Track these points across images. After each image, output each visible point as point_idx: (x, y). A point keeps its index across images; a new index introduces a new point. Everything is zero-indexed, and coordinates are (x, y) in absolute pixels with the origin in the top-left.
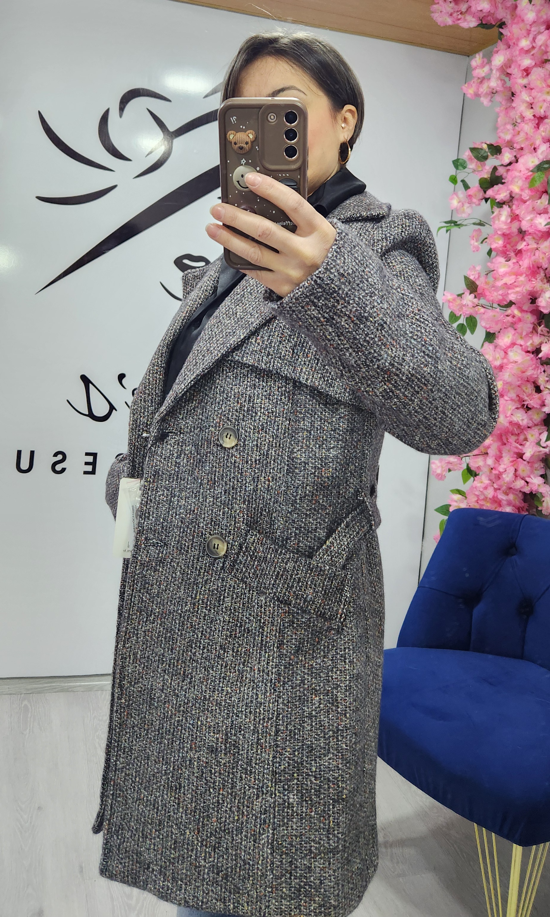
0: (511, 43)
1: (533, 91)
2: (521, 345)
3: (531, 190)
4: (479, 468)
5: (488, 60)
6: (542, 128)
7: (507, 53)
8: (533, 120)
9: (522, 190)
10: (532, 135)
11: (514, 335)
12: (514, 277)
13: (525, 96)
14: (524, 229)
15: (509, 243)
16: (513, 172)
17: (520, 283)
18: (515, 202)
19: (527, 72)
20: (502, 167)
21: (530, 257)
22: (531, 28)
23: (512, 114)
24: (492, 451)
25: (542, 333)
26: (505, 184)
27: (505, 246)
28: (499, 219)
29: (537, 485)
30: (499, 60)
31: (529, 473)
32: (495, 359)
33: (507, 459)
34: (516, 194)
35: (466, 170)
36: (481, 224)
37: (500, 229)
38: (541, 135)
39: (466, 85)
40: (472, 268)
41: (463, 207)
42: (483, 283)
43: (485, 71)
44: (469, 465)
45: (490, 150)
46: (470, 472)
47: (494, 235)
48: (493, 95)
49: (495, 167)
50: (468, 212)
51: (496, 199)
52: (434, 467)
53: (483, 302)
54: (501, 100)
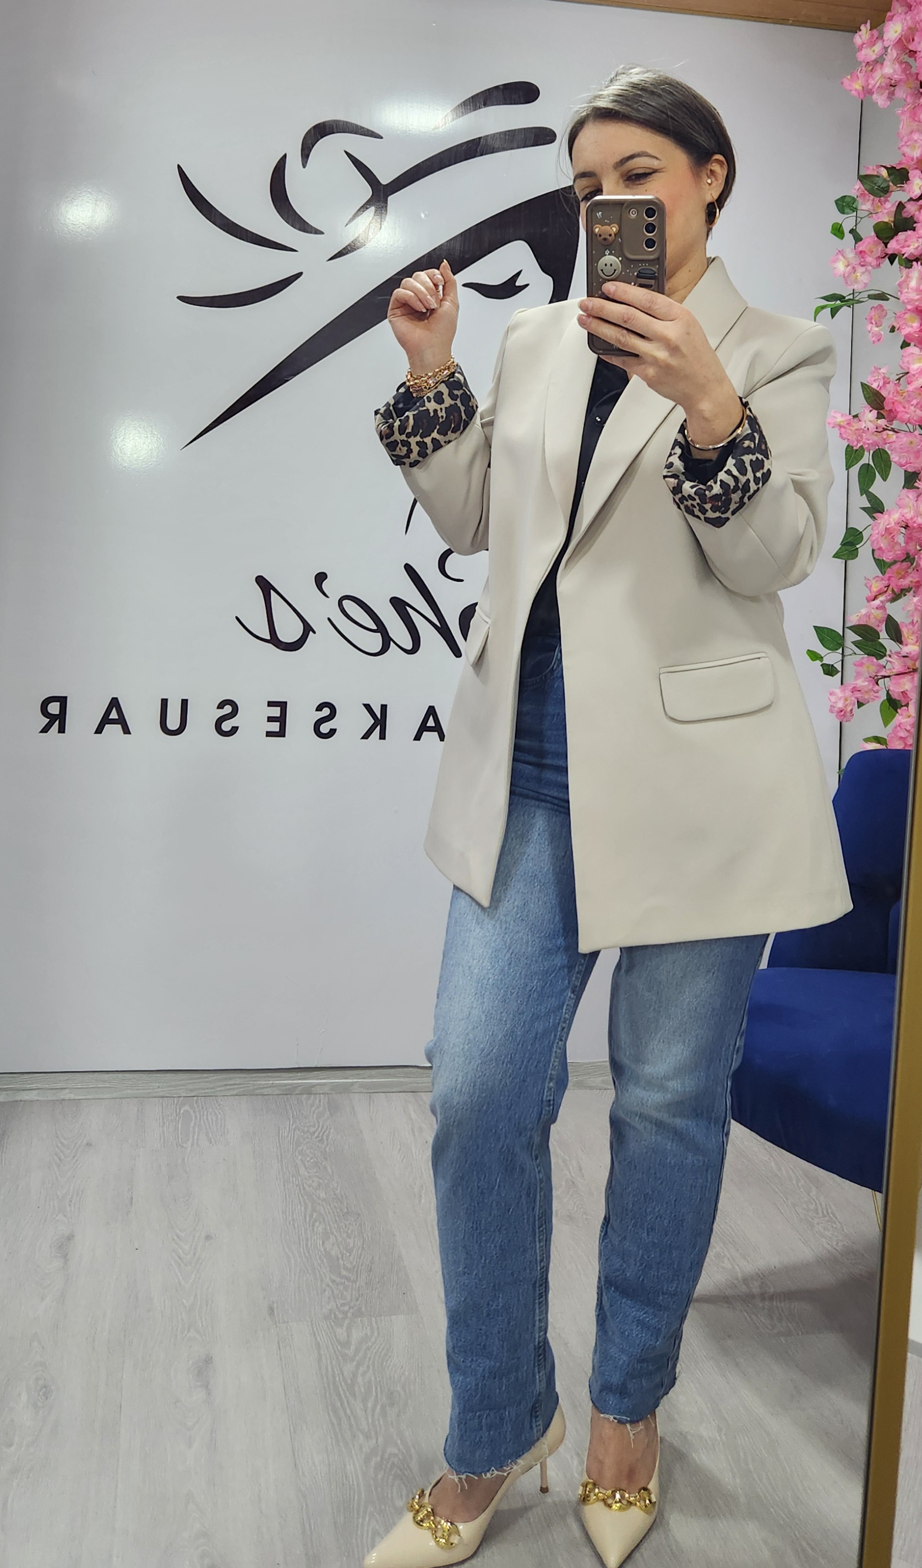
4: (901, 695)
5: (879, 32)
7: (908, 18)
20: (912, 202)
26: (916, 230)
28: (908, 285)
30: (895, 30)
35: (856, 213)
36: (881, 297)
37: (911, 302)
39: (849, 77)
40: (873, 369)
41: (854, 273)
42: (891, 393)
43: (876, 52)
44: (890, 692)
45: (892, 177)
46: (893, 704)
47: (905, 313)
48: (893, 89)
49: (900, 203)
50: (863, 280)
51: (903, 255)
52: (833, 699)
53: (895, 425)
54: (904, 97)
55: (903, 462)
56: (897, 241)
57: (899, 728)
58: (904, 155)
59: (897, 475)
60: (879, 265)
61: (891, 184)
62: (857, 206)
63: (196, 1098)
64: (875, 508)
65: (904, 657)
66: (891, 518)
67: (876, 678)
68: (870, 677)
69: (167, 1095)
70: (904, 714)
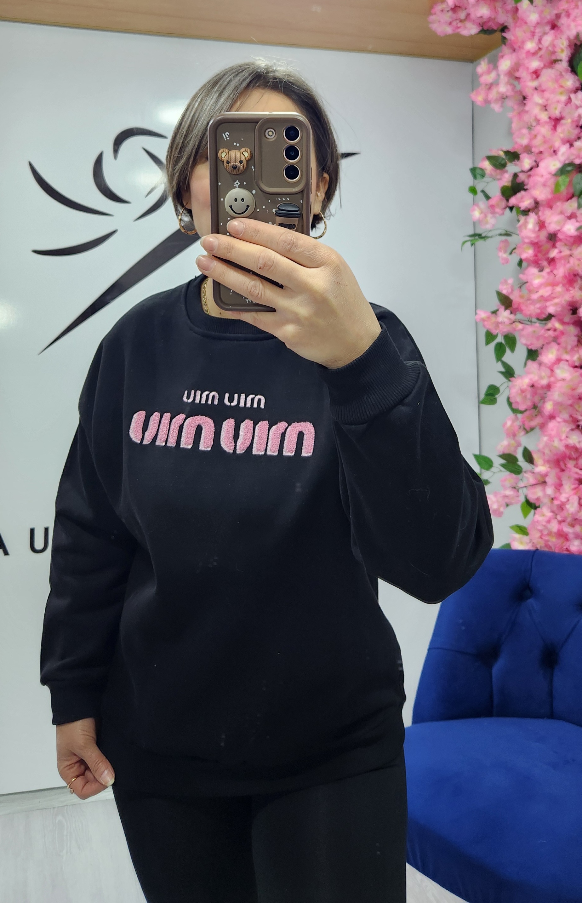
0: (516, 47)
1: (545, 93)
2: (567, 361)
4: (538, 499)
5: (494, 64)
6: (559, 129)
7: (514, 57)
8: (549, 122)
10: (550, 137)
11: (558, 350)
12: (550, 288)
13: (537, 99)
15: (539, 252)
16: (535, 177)
17: (558, 294)
18: (541, 208)
19: (536, 74)
20: (524, 173)
22: (535, 29)
23: (526, 118)
24: (551, 480)
26: (528, 191)
27: (536, 256)
28: (526, 227)
30: (505, 64)
32: (541, 378)
33: (568, 487)
34: (541, 199)
35: (485, 179)
36: (507, 234)
37: (528, 237)
38: (559, 136)
39: (474, 93)
40: (503, 282)
41: (486, 217)
42: (517, 297)
43: (492, 77)
44: (528, 498)
45: (508, 157)
46: (530, 505)
47: (522, 244)
48: (504, 100)
49: (515, 173)
50: (492, 224)
51: (520, 207)
54: (512, 105)
55: (529, 343)
56: (515, 198)
58: (516, 143)
59: (521, 351)
60: (503, 214)
61: (507, 161)
62: (485, 174)
64: (509, 373)
65: (536, 473)
66: (522, 381)
67: (517, 488)
68: (513, 487)
69: (46, 807)
70: (539, 513)
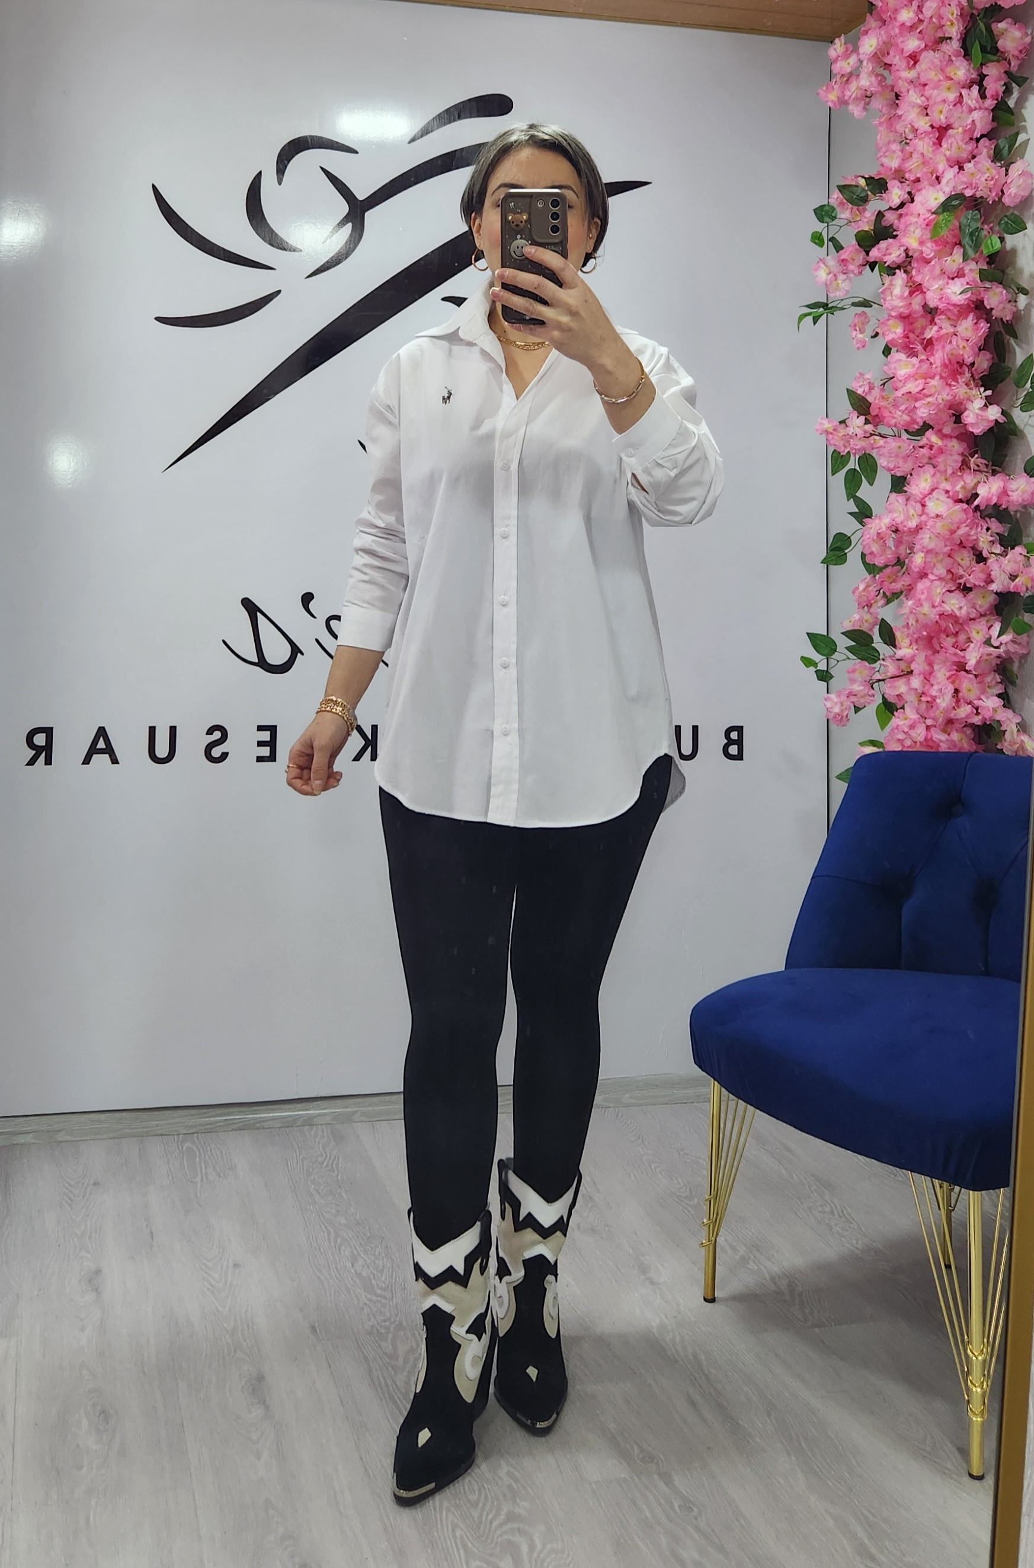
0: (887, 17)
1: (927, 87)
3: (936, 242)
4: (900, 697)
5: (854, 44)
6: (945, 145)
7: (882, 33)
8: (930, 133)
9: (922, 243)
10: (930, 156)
11: (933, 475)
12: (921, 381)
13: (913, 97)
14: (932, 304)
15: (913, 330)
16: (908, 218)
17: (933, 390)
18: (914, 264)
19: (914, 58)
20: (892, 211)
21: (944, 347)
23: (899, 127)
24: (918, 666)
25: (976, 468)
26: (897, 238)
27: (906, 336)
28: (891, 293)
29: (991, 710)
30: (869, 44)
31: (978, 693)
32: (908, 518)
33: (941, 674)
34: (915, 251)
35: (836, 221)
36: (866, 304)
37: (894, 308)
38: (945, 155)
39: (824, 88)
40: (859, 376)
41: (836, 280)
42: (878, 398)
43: (851, 64)
44: (885, 695)
45: (871, 187)
46: (889, 708)
47: (888, 320)
48: (868, 99)
49: (879, 212)
50: (845, 288)
51: (885, 262)
52: (828, 704)
53: (882, 429)
54: (880, 107)
55: (891, 466)
56: (879, 249)
57: (896, 731)
58: (882, 165)
59: (883, 480)
60: (861, 273)
61: (869, 193)
62: (836, 214)
63: (196, 1135)
64: (863, 513)
65: (898, 660)
66: (880, 523)
67: (871, 682)
68: (865, 681)
69: (167, 1133)
70: (901, 717)
